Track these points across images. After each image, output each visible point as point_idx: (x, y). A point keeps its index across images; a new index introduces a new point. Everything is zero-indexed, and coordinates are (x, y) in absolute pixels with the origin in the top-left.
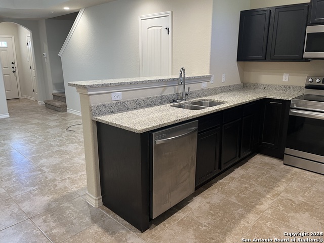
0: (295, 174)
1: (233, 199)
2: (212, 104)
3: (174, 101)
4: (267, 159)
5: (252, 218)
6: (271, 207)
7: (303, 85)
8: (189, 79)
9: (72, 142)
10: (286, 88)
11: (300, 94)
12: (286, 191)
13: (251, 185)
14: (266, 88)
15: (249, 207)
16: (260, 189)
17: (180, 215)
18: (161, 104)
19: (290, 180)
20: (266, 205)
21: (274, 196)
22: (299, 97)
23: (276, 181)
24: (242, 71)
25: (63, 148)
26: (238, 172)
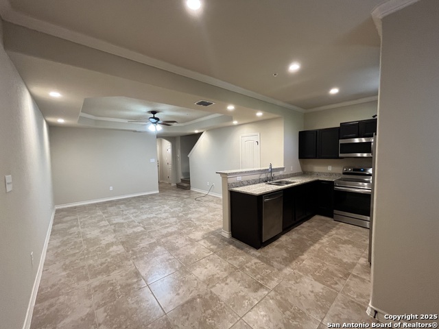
0: (342, 225)
1: (305, 237)
2: (287, 183)
3: (266, 181)
4: (323, 218)
5: (317, 246)
6: (328, 241)
7: (341, 172)
8: (274, 169)
9: (201, 206)
10: (331, 174)
11: (340, 178)
12: (336, 234)
13: (315, 231)
14: (318, 174)
15: (315, 241)
16: (320, 232)
17: (276, 243)
18: (259, 183)
19: (339, 229)
20: (325, 240)
21: (329, 236)
22: (339, 180)
23: (330, 229)
24: (302, 165)
25: (197, 209)
26: (306, 224)
